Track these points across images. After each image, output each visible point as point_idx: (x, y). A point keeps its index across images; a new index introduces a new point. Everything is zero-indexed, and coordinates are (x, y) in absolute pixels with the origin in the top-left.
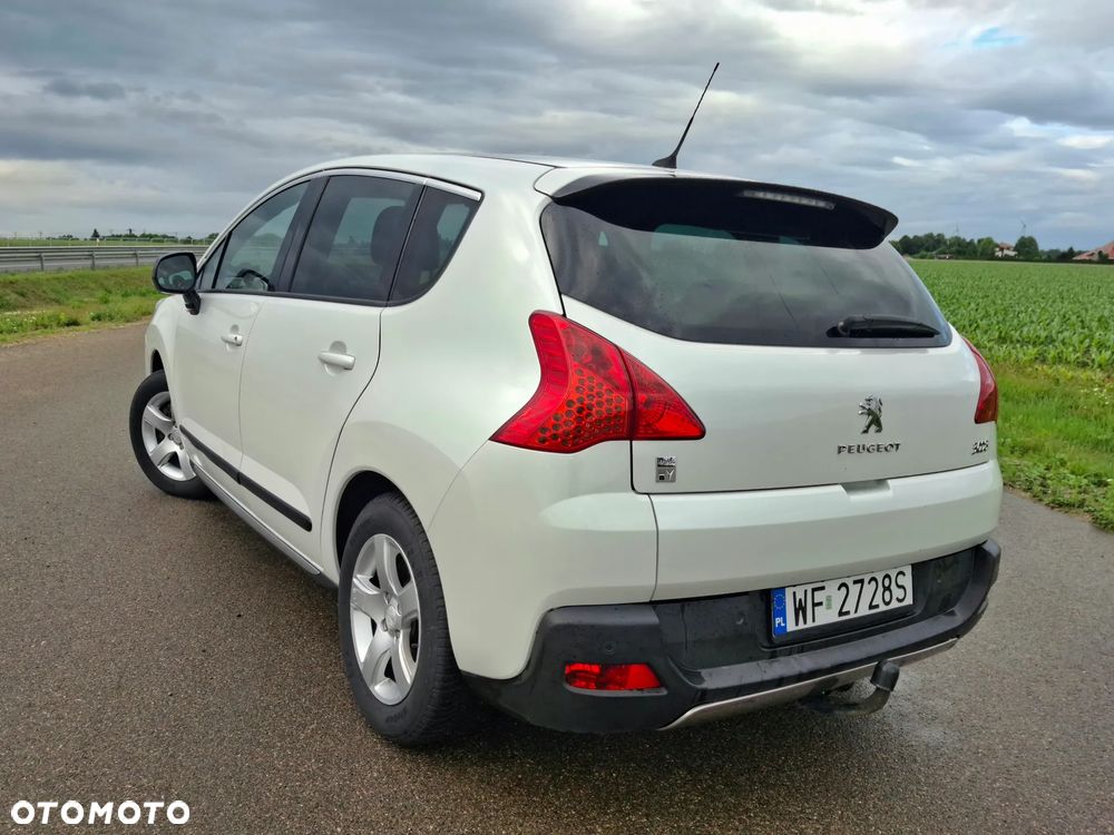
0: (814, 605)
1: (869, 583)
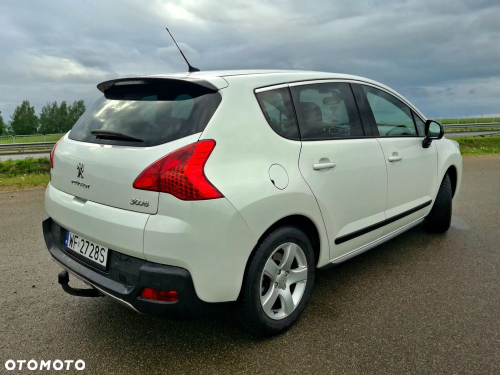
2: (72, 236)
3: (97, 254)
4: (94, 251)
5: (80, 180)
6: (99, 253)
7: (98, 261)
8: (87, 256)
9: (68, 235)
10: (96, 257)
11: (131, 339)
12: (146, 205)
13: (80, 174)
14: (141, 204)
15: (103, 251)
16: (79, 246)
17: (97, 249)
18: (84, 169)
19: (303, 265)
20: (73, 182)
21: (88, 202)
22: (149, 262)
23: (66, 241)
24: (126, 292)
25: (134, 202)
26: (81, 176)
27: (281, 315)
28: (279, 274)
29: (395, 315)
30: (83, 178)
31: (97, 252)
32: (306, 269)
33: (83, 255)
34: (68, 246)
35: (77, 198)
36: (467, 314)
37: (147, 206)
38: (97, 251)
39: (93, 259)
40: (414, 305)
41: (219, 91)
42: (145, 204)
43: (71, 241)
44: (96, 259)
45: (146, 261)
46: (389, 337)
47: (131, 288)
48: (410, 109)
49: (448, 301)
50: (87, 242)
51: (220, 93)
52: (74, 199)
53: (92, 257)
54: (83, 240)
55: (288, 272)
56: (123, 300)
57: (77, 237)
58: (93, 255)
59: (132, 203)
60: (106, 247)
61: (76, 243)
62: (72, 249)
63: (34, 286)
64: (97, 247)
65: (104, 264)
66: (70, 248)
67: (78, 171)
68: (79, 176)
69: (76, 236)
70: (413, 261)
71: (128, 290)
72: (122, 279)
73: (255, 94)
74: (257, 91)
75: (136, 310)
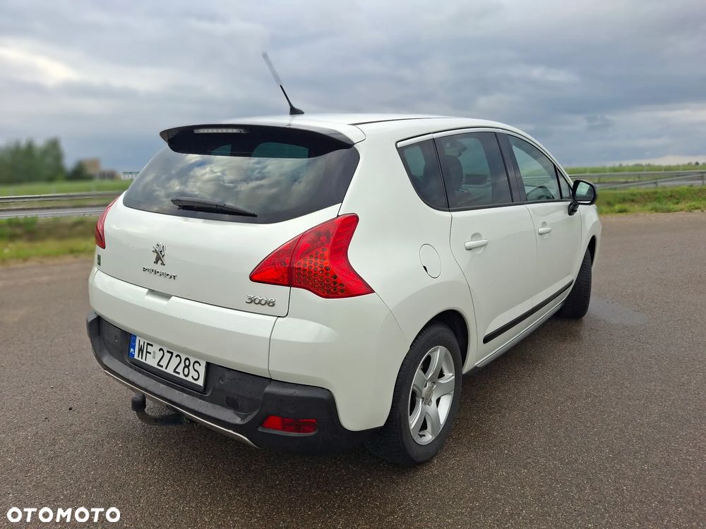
0: (147, 352)
1: (176, 357)
2: (142, 343)
3: (186, 369)
4: (182, 365)
5: (158, 267)
6: (191, 367)
7: (189, 379)
8: (170, 371)
9: (134, 342)
10: (186, 373)
11: (232, 479)
12: (271, 304)
13: (158, 259)
14: (263, 302)
15: (197, 365)
16: (154, 357)
17: (187, 362)
18: (166, 252)
19: (450, 372)
20: (145, 270)
21: (173, 298)
22: (275, 380)
23: (132, 350)
24: (238, 421)
25: (252, 301)
26: (160, 262)
27: (428, 437)
28: (425, 386)
29: (559, 429)
30: (163, 264)
31: (186, 366)
32: (454, 377)
33: (163, 369)
34: (136, 357)
35: (152, 292)
36: (642, 425)
37: (273, 305)
38: (187, 364)
39: (181, 376)
40: (576, 415)
41: (355, 146)
42: (270, 302)
43: (141, 350)
44: (186, 376)
45: (271, 379)
46: (560, 459)
47: (246, 416)
48: (555, 166)
49: (614, 408)
50: (168, 352)
51: (358, 149)
52: (147, 294)
53: (179, 373)
54: (161, 349)
55: (434, 383)
56: (234, 431)
57: (152, 345)
58: (180, 369)
59: (250, 301)
60: (203, 359)
61: (150, 353)
62: (143, 360)
63: (70, 409)
64: (187, 359)
65: (201, 382)
66: (140, 359)
67: (156, 254)
68: (156, 262)
69: (148, 344)
70: (556, 358)
71: (243, 419)
72: (231, 404)
73: (398, 149)
74: (399, 145)
75: (252, 444)
